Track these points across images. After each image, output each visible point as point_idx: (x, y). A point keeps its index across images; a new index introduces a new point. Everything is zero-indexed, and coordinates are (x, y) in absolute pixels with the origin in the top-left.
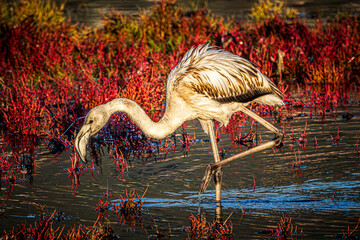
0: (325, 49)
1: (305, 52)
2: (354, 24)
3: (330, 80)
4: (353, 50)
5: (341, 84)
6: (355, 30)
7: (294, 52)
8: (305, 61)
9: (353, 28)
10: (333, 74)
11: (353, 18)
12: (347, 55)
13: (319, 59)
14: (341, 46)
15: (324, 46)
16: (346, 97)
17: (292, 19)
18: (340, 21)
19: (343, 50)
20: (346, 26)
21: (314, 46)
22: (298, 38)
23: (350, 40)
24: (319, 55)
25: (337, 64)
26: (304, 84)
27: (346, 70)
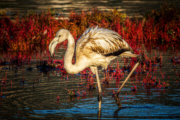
0: (20, 32)
1: (9, 34)
2: (37, 18)
3: (21, 49)
4: (35, 33)
5: (27, 51)
6: (37, 22)
7: (3, 34)
8: (8, 38)
9: (36, 20)
10: (23, 46)
11: (36, 15)
12: (31, 35)
13: (16, 37)
14: (28, 30)
15: (19, 30)
16: (30, 59)
17: (3, 15)
18: (29, 17)
19: (30, 33)
20: (32, 19)
21: (14, 31)
22: (5, 26)
23: (34, 27)
24: (16, 35)
25: (26, 40)
26: (7, 51)
27: (31, 43)
